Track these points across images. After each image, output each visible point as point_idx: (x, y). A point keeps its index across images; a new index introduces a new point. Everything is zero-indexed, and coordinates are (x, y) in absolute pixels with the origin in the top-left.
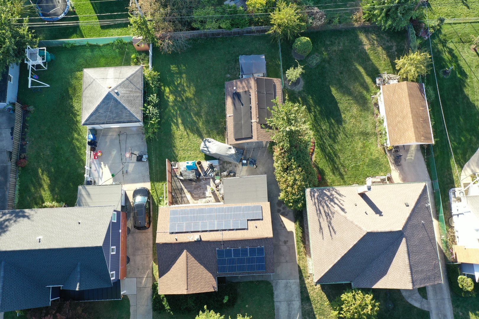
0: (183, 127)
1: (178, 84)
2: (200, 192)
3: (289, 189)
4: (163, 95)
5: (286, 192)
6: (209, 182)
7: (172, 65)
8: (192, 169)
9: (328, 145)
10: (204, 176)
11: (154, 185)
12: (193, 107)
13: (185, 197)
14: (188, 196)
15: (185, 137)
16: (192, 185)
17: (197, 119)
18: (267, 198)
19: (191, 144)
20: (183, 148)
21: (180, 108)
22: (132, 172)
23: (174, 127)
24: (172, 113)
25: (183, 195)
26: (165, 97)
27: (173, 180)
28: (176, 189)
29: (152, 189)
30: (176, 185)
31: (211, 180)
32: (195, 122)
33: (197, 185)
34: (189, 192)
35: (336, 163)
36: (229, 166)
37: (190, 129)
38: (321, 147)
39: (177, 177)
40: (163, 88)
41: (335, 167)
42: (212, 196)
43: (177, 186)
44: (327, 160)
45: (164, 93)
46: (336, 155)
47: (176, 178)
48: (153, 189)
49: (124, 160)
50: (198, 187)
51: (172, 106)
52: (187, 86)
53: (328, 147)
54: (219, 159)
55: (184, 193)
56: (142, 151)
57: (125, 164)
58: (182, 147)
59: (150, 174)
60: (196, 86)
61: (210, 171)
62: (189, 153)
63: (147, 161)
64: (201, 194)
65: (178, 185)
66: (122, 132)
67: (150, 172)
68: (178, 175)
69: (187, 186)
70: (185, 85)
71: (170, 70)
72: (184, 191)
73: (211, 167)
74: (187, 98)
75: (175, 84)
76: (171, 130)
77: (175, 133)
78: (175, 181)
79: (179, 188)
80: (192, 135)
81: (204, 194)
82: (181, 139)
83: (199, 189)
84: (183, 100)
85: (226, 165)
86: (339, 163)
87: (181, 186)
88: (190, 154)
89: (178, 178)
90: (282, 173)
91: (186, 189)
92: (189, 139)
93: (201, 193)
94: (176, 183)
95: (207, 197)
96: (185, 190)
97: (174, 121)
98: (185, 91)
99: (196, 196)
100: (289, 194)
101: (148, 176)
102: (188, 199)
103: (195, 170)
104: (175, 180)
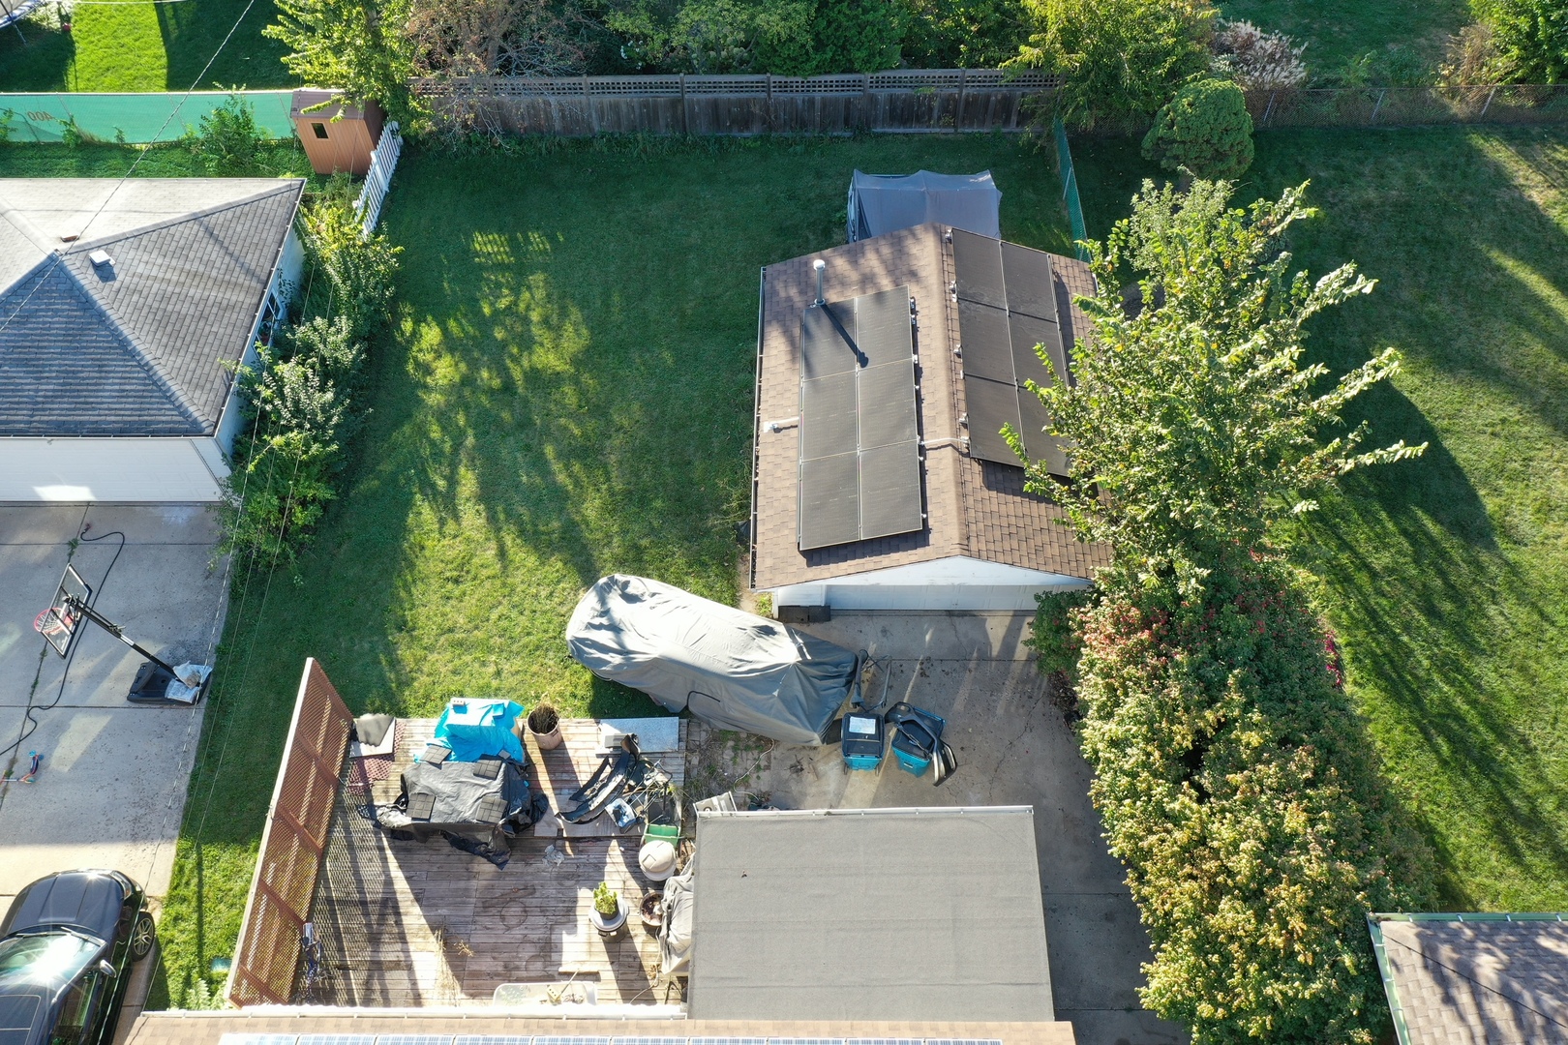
0: (482, 521)
1: (496, 312)
2: (518, 931)
3: (1230, 915)
4: (402, 360)
5: (1205, 943)
6: (599, 868)
7: (483, 231)
8: (484, 757)
9: (1433, 664)
10: (568, 816)
11: (199, 865)
12: (563, 421)
13: (397, 965)
14: (428, 957)
15: (485, 572)
16: (471, 875)
17: (577, 483)
18: (1046, 991)
19: (514, 614)
20: (459, 636)
21: (484, 423)
22: (75, 767)
23: (425, 513)
24: (433, 443)
25: (390, 953)
26: (410, 368)
27: (338, 833)
28: (342, 902)
29: (172, 899)
30: (356, 873)
31: (615, 850)
32: (559, 496)
33: (509, 883)
34: (433, 929)
35: (1512, 782)
36: (750, 765)
37: (522, 533)
38: (1388, 678)
39: (372, 816)
40: (407, 326)
41: (1512, 811)
42: (608, 974)
43: (360, 881)
44: (1444, 763)
45: (407, 349)
46: (1502, 732)
47: (361, 824)
48: (184, 900)
49: (46, 693)
50: (507, 900)
51: (442, 414)
52: (545, 321)
53: (1436, 677)
54: (684, 713)
55: (402, 938)
56: (183, 644)
57: (45, 718)
58: (451, 630)
59: (191, 789)
60: (598, 326)
61: (612, 785)
62: (492, 669)
63: (196, 701)
64: (528, 951)
65: (370, 870)
66: (99, 529)
67: (194, 776)
68: (383, 799)
69: (429, 886)
70: (535, 316)
71: (467, 253)
72: (406, 920)
73: (627, 759)
74: (534, 376)
75: (479, 312)
76: (400, 530)
77: (422, 548)
78: (351, 847)
79: (374, 891)
80: (532, 561)
81: (548, 949)
82: (457, 581)
83: (515, 910)
84: (508, 387)
85: (728, 754)
86: (1539, 787)
87: (389, 882)
88: (498, 673)
89: (378, 825)
90: (1160, 790)
91: (417, 910)
92: (504, 585)
93: (525, 940)
94: (354, 860)
95: (568, 975)
96: (414, 917)
97: (433, 486)
98: (527, 343)
99: (486, 964)
100: (1226, 959)
101: (178, 799)
102: (421, 985)
103: (511, 763)
104: (356, 837)
